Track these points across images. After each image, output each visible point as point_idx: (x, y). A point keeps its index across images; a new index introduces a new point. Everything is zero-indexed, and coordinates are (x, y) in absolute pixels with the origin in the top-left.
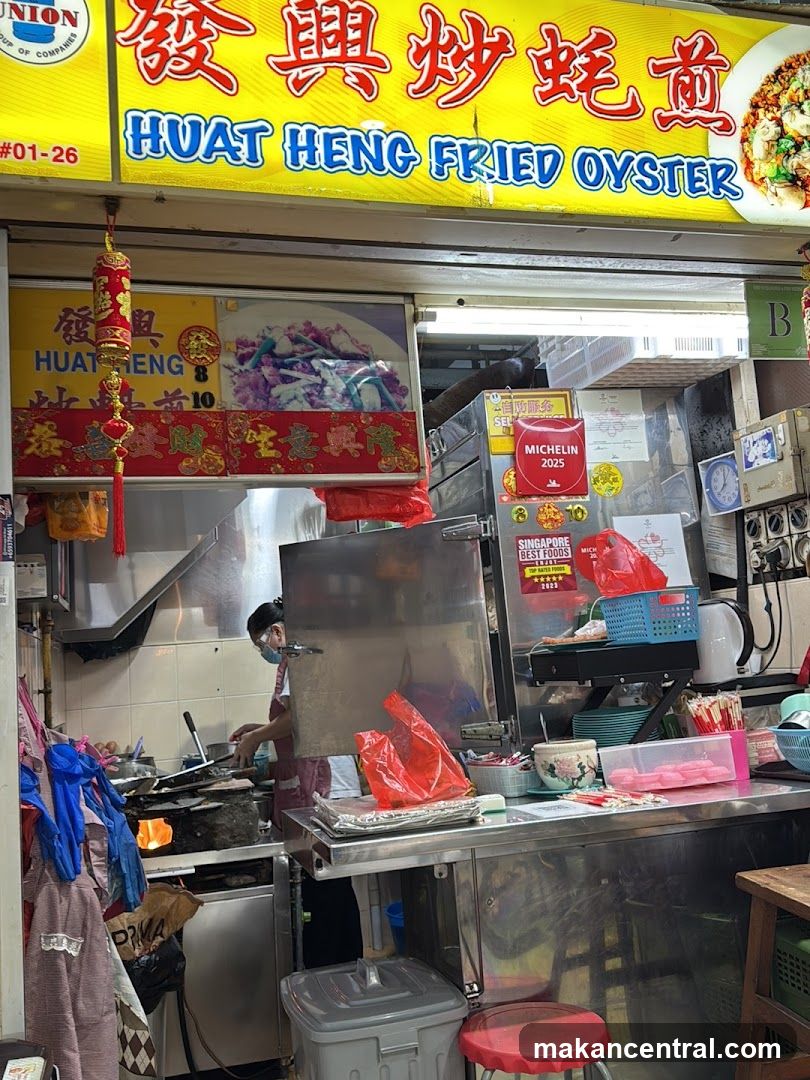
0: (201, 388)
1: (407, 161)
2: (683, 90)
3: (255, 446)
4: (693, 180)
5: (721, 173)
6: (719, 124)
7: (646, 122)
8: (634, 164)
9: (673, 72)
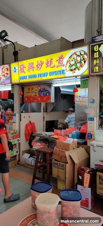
0: (36, 94)
1: (36, 76)
2: (59, 62)
3: (39, 100)
4: (60, 73)
5: (63, 71)
6: (63, 65)
7: (56, 67)
8: (54, 72)
9: (58, 61)
